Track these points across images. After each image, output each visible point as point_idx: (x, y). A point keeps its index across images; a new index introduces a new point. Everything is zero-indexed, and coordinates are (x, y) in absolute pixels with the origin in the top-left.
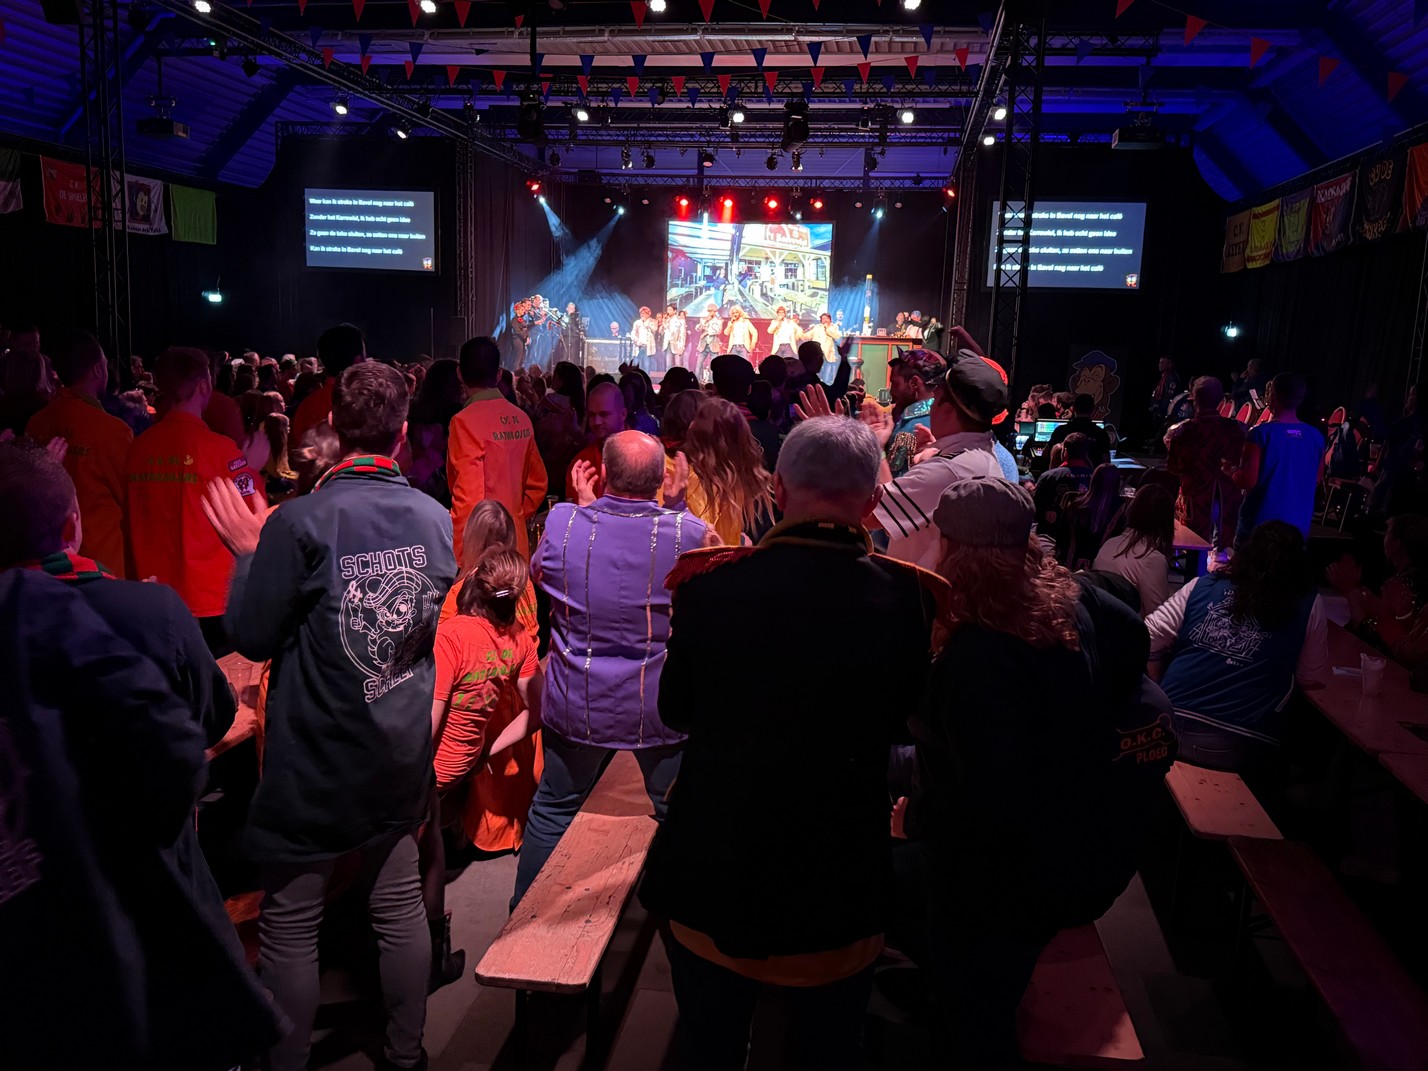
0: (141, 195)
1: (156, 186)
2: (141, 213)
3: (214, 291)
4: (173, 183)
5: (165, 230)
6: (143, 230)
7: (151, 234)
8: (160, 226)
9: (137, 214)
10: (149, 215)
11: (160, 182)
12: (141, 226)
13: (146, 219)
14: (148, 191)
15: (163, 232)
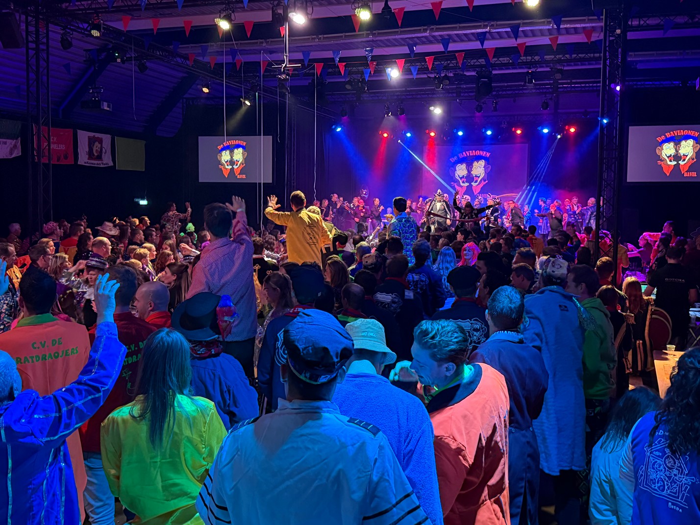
0: (97, 144)
1: (107, 139)
2: (96, 154)
3: (143, 199)
4: (117, 136)
5: (111, 164)
6: (97, 164)
7: (102, 166)
8: (107, 161)
9: (94, 155)
10: (101, 155)
11: (109, 136)
12: (96, 162)
13: (99, 158)
14: (100, 141)
15: (110, 165)
